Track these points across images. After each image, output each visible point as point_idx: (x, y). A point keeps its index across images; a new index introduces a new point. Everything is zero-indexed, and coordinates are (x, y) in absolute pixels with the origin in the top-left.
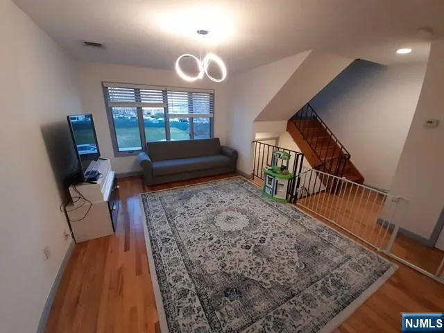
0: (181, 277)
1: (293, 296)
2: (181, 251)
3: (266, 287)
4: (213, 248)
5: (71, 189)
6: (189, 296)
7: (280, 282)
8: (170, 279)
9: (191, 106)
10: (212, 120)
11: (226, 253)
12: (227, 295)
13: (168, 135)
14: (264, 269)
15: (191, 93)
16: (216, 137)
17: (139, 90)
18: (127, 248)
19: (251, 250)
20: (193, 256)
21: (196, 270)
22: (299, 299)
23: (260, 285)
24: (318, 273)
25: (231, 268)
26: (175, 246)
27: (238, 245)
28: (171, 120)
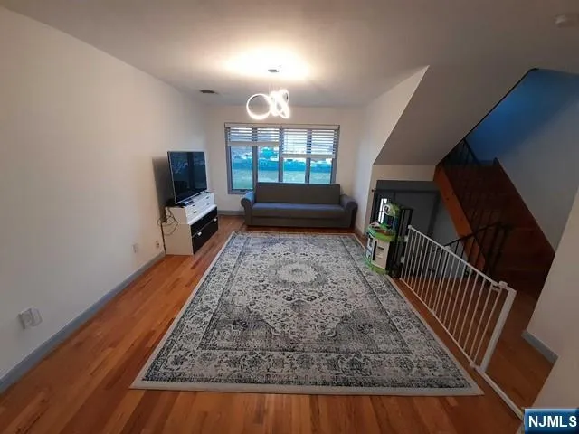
0: (212, 298)
1: (293, 351)
2: (229, 281)
3: (273, 333)
4: (256, 288)
5: (166, 209)
6: (207, 312)
7: (291, 337)
8: (203, 297)
9: (309, 144)
10: (334, 161)
11: (264, 295)
12: (234, 324)
13: (280, 177)
14: (288, 320)
15: (311, 130)
16: (337, 182)
17: (256, 129)
18: (194, 267)
19: (290, 302)
20: (234, 288)
21: (228, 298)
22: (296, 356)
23: (270, 330)
24: (343, 347)
25: (257, 308)
26: (227, 277)
27: (282, 294)
28: (285, 159)
